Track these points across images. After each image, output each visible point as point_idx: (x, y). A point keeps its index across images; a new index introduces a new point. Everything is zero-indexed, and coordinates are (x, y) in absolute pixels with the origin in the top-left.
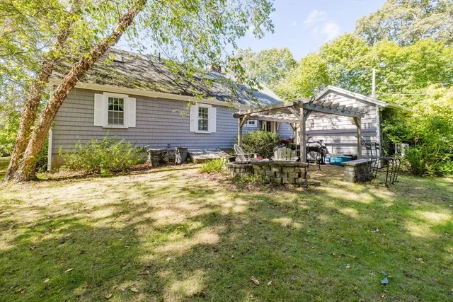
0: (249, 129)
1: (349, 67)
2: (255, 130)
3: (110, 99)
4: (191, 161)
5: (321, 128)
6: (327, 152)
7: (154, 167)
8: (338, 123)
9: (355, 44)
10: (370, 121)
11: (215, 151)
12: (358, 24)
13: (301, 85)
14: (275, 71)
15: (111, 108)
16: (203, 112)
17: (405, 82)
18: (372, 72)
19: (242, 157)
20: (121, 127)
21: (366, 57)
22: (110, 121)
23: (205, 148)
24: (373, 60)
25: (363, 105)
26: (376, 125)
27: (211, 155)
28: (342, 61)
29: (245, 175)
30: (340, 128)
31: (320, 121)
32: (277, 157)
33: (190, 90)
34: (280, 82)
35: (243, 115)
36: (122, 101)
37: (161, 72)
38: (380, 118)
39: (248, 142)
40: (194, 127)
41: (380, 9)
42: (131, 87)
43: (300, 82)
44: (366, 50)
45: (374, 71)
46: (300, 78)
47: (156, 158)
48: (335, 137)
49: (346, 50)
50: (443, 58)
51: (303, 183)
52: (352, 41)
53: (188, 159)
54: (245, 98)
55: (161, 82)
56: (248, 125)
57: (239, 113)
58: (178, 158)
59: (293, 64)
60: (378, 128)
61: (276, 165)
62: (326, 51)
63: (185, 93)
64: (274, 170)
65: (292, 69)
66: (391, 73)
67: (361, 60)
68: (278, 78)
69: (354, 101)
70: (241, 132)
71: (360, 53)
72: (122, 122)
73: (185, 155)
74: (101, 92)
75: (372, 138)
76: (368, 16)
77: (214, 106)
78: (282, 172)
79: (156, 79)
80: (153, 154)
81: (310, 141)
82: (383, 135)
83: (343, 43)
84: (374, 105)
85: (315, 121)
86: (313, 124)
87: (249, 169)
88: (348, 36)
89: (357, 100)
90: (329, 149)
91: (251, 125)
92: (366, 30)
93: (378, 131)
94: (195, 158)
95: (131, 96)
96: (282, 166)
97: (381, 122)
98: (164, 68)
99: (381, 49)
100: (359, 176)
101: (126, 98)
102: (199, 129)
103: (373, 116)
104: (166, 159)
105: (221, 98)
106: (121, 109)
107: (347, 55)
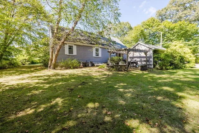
0: (113, 56)
1: (152, 31)
2: (115, 56)
3: (69, 46)
4: (94, 66)
5: (136, 56)
6: (138, 64)
7: (83, 67)
8: (141, 54)
9: (155, 22)
10: (150, 54)
11: (101, 63)
12: (157, 13)
13: (134, 38)
14: (123, 31)
15: (69, 49)
16: (97, 50)
17: (174, 38)
18: (161, 33)
19: (110, 64)
20: (72, 55)
21: (159, 27)
22: (69, 53)
23: (98, 62)
24: (161, 28)
25: (148, 48)
26: (152, 55)
27: (100, 64)
28: (150, 28)
29: (112, 68)
30: (142, 56)
31: (136, 53)
32: (120, 64)
33: (93, 42)
34: (126, 36)
35: (111, 52)
36: (72, 46)
37: (82, 36)
38: (153, 53)
39: (112, 60)
40: (94, 55)
41: (166, 7)
42: (75, 42)
43: (133, 37)
44: (159, 24)
45: (162, 33)
46: (133, 35)
47: (84, 65)
48: (140, 59)
49: (151, 24)
50: (188, 29)
51: (126, 70)
52: (154, 21)
53: (93, 65)
54: (111, 45)
55: (83, 40)
56: (112, 54)
57: (109, 51)
58: (90, 65)
59: (131, 28)
60: (152, 56)
61: (120, 66)
62: (144, 24)
63: (91, 44)
64: (119, 67)
65: (130, 31)
66: (169, 34)
67: (157, 28)
68: (124, 34)
69: (146, 47)
70: (110, 57)
71: (157, 26)
72: (72, 53)
73: (92, 64)
74: (66, 44)
75: (151, 59)
76: (161, 10)
77: (100, 48)
78: (121, 67)
79: (82, 39)
80: (83, 63)
81: (133, 60)
82: (154, 58)
83: (150, 21)
84: (151, 49)
85: (134, 53)
86: (134, 54)
87: (113, 67)
88: (152, 18)
89: (147, 47)
90: (139, 62)
91: (113, 55)
92: (160, 15)
93: (152, 57)
94: (95, 65)
95: (75, 45)
96: (121, 66)
97: (153, 54)
98: (83, 34)
99: (165, 24)
100: (142, 69)
101: (73, 45)
102: (96, 56)
103: (151, 52)
104: (87, 65)
105: (103, 45)
106: (72, 49)
107: (152, 26)
